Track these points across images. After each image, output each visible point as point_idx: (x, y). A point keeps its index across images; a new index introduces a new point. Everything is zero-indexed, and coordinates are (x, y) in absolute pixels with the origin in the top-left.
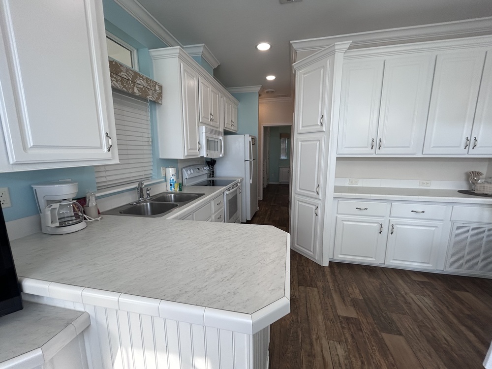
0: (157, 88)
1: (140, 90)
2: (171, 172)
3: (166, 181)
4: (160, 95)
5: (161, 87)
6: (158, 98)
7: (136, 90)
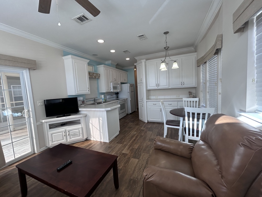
0: (98, 75)
1: (94, 76)
2: (103, 96)
3: (101, 99)
4: (99, 76)
5: (99, 74)
6: (99, 77)
7: (93, 77)
